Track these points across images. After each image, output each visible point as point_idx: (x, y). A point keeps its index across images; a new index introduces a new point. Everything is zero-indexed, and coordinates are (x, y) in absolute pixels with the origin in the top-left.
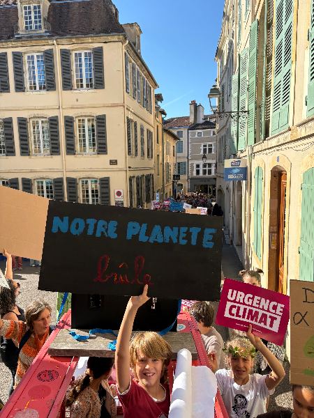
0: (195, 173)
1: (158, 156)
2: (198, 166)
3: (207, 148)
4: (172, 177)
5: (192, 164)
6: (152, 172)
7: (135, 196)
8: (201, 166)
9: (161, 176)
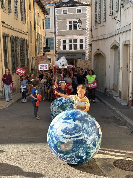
0: (62, 47)
1: (31, 23)
2: (64, 41)
3: (73, 24)
4: (43, 49)
5: (59, 40)
6: (26, 37)
7: (10, 59)
8: (67, 42)
9: (33, 44)
